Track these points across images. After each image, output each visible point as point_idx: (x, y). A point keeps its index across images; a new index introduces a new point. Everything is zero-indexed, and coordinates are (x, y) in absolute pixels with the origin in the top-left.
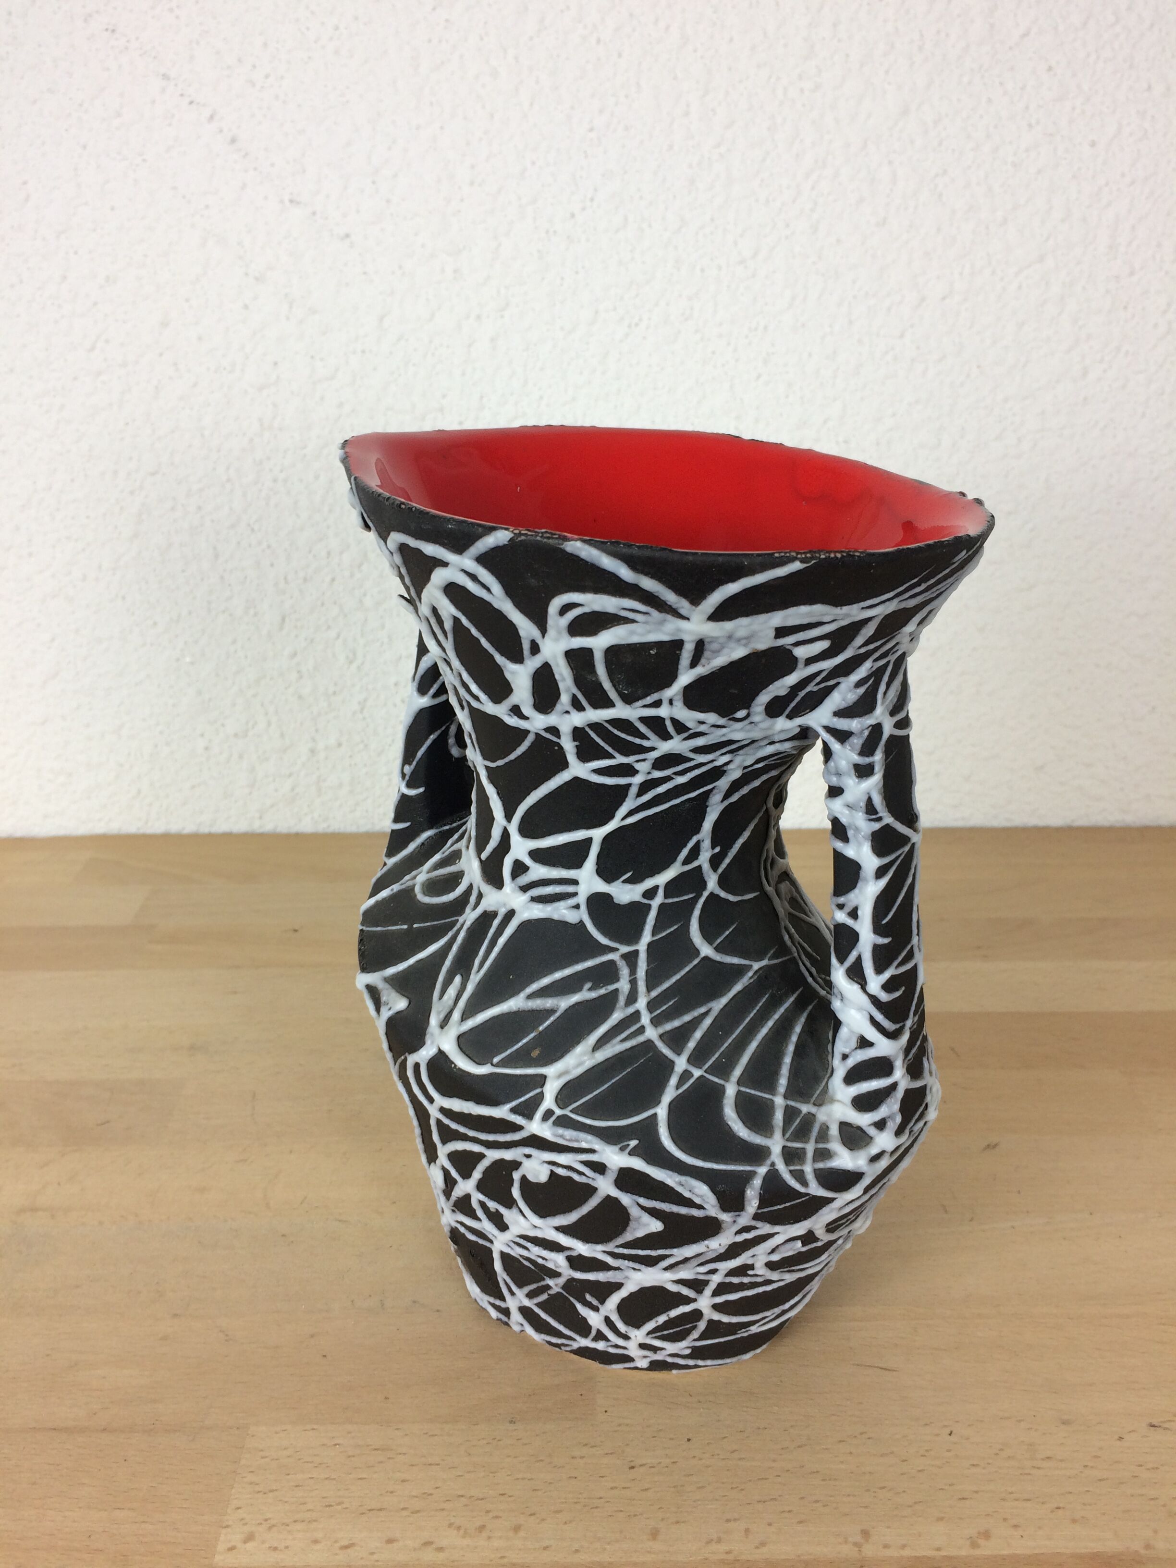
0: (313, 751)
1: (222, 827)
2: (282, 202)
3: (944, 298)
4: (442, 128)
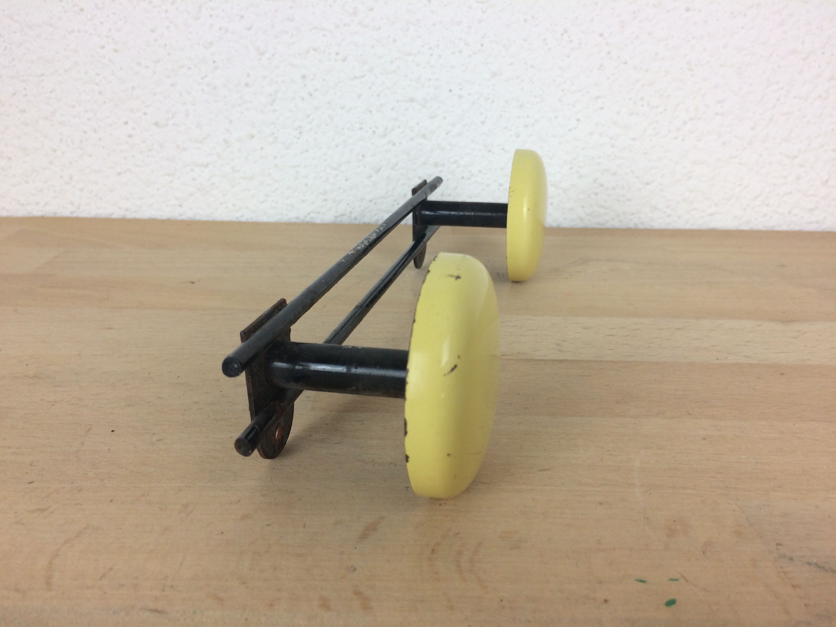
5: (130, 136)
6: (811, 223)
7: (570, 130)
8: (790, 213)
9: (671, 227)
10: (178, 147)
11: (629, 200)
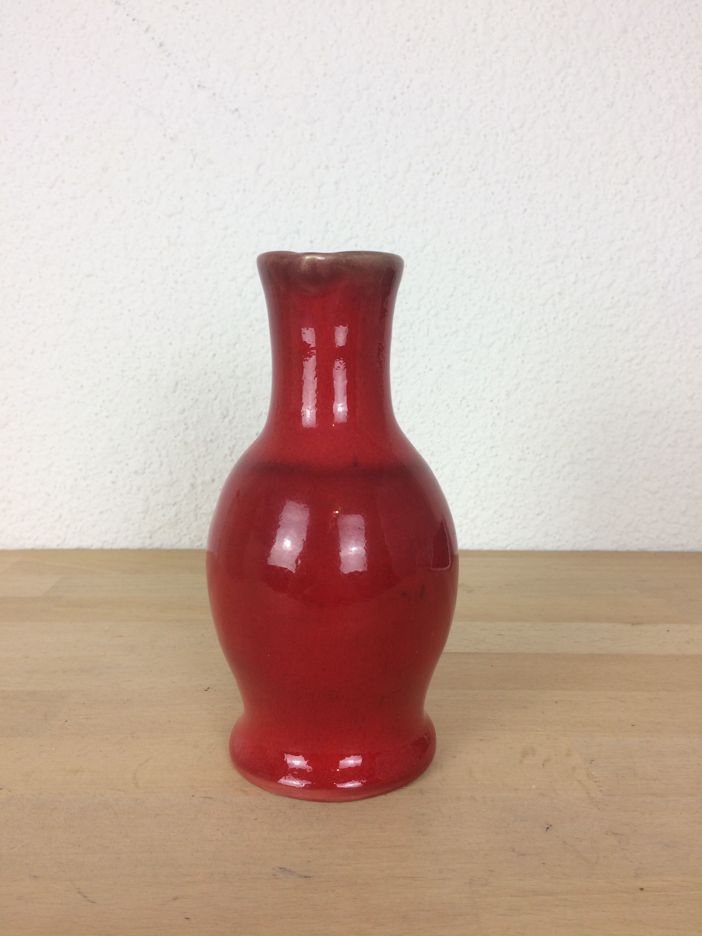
0: (193, 485)
1: (121, 544)
2: (192, 86)
3: (656, 157)
4: (305, 38)
5: (113, 482)
6: (677, 546)
7: (472, 473)
8: (658, 537)
9: (561, 549)
10: (152, 490)
11: (524, 527)
